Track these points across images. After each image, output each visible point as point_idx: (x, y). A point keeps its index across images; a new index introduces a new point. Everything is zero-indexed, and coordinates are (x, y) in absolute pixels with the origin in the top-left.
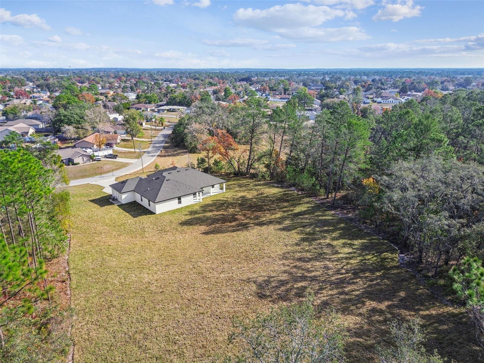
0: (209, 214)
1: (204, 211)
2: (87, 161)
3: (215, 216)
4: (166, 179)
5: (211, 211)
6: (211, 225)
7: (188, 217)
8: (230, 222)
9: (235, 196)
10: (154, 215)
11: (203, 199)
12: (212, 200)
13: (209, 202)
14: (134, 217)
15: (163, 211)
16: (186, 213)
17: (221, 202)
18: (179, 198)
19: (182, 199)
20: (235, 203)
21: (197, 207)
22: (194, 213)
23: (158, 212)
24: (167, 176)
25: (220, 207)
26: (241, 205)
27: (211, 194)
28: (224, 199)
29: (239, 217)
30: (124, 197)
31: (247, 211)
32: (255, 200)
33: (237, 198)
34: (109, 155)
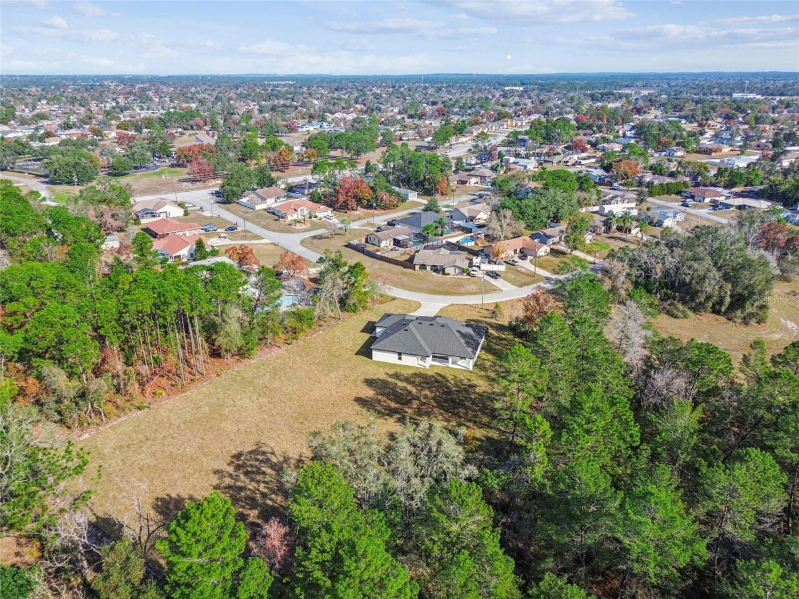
0: (404, 385)
2: (458, 273)
4: (406, 328)
6: (380, 395)
8: (397, 403)
9: (466, 381)
10: (369, 360)
11: (434, 366)
12: (439, 372)
13: (430, 373)
14: (357, 354)
15: (381, 360)
16: (391, 372)
17: (440, 379)
18: (400, 354)
19: (403, 357)
20: (448, 388)
21: (410, 372)
22: (397, 376)
23: (374, 358)
24: (411, 326)
25: (427, 383)
26: (449, 392)
27: (450, 365)
28: (450, 378)
29: (415, 404)
30: (378, 330)
31: (436, 402)
32: (473, 397)
33: (463, 384)
34: (492, 272)
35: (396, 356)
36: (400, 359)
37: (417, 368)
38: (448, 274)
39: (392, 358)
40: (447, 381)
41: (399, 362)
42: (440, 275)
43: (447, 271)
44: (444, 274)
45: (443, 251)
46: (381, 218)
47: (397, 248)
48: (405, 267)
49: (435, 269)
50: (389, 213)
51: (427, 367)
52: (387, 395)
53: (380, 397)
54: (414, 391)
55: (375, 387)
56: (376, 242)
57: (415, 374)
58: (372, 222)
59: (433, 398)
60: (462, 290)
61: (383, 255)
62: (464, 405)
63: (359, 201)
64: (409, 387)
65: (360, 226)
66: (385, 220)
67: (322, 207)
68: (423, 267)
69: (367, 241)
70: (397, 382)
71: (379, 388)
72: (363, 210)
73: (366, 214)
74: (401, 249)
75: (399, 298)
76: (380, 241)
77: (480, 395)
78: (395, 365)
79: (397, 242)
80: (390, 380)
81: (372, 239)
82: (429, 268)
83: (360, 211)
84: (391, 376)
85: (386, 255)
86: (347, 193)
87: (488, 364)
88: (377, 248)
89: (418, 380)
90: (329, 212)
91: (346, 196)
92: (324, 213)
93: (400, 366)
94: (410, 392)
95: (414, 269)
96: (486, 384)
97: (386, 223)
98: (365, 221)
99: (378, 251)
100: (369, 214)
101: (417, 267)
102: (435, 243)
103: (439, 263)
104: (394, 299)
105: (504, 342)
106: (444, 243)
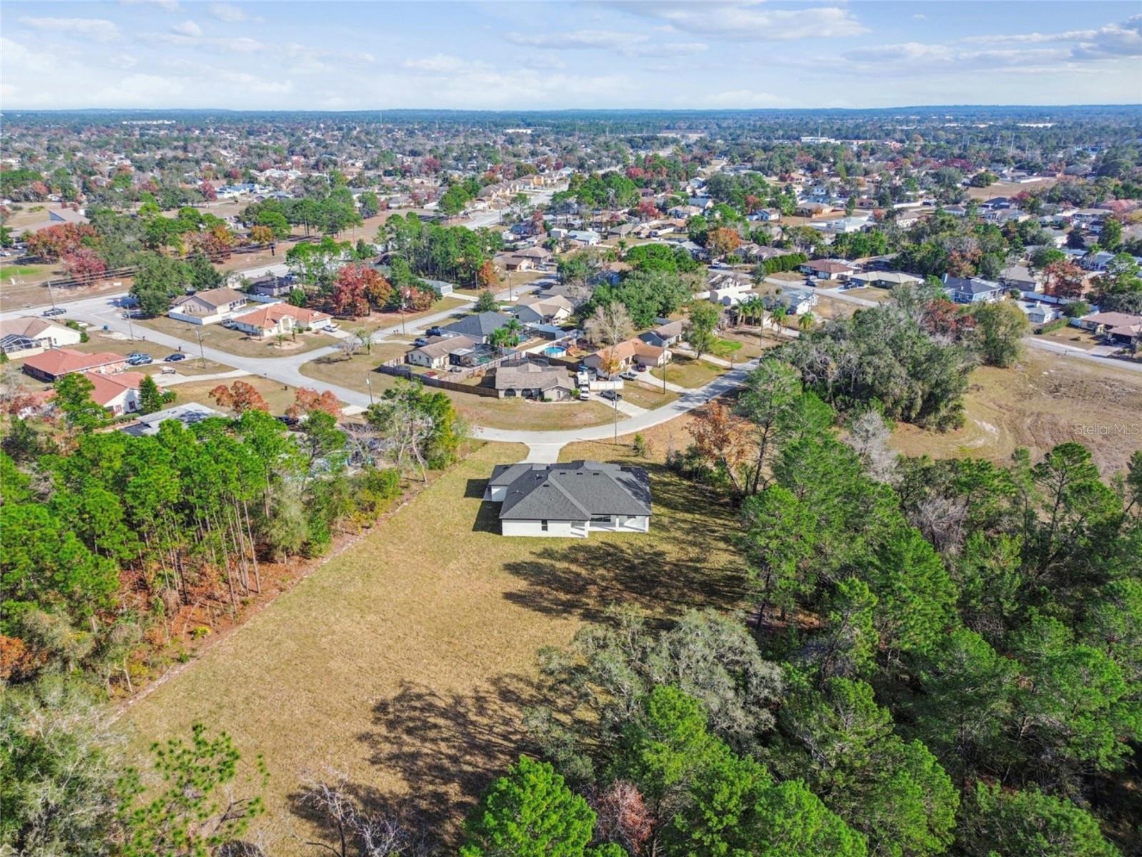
0: (564, 565)
1: (565, 557)
2: (564, 397)
3: (564, 572)
4: (546, 483)
5: (574, 561)
6: (538, 584)
7: (532, 558)
8: (568, 592)
9: (648, 548)
10: (498, 536)
11: (594, 532)
12: (606, 541)
13: (594, 543)
14: (475, 529)
15: (515, 535)
16: (538, 549)
17: (611, 550)
18: (544, 522)
19: (550, 525)
20: (628, 561)
21: (565, 546)
22: (548, 553)
23: (505, 534)
24: (551, 478)
25: (596, 558)
26: (632, 568)
27: (618, 529)
28: (624, 547)
29: (593, 590)
30: (494, 491)
31: (621, 583)
32: (667, 568)
33: (646, 554)
34: (609, 392)
35: (540, 525)
36: (545, 528)
37: (572, 539)
38: (550, 400)
39: (533, 530)
40: (622, 551)
41: (544, 534)
42: (538, 403)
43: (547, 396)
44: (543, 400)
45: (533, 367)
46: (414, 326)
47: (458, 367)
48: (482, 395)
49: (528, 394)
51: (587, 536)
52: (547, 583)
53: (538, 588)
54: (584, 572)
55: (525, 574)
56: (424, 362)
57: (574, 548)
58: (401, 331)
59: (616, 578)
60: (576, 421)
61: (443, 380)
62: (660, 582)
63: (373, 301)
64: (574, 568)
65: (384, 339)
66: (419, 328)
67: (317, 314)
68: (510, 392)
69: (407, 361)
70: (553, 562)
71: (532, 576)
72: (379, 315)
73: (386, 321)
74: (464, 370)
75: (492, 442)
76: (429, 359)
77: (675, 565)
78: (540, 539)
79: (455, 360)
80: (542, 561)
81: (415, 358)
82: (518, 394)
83: (375, 317)
84: (541, 555)
85: (446, 379)
86: (353, 290)
87: (666, 520)
88: (428, 370)
89: (581, 556)
90: (328, 321)
91: (352, 294)
92: (320, 323)
93: (546, 539)
94: (578, 575)
95: (499, 396)
96: (676, 549)
97: (424, 332)
98: (390, 331)
99: (434, 374)
100: (391, 320)
101: (502, 394)
102: (511, 357)
103: (533, 385)
104: (485, 443)
105: (671, 487)
106: (524, 355)
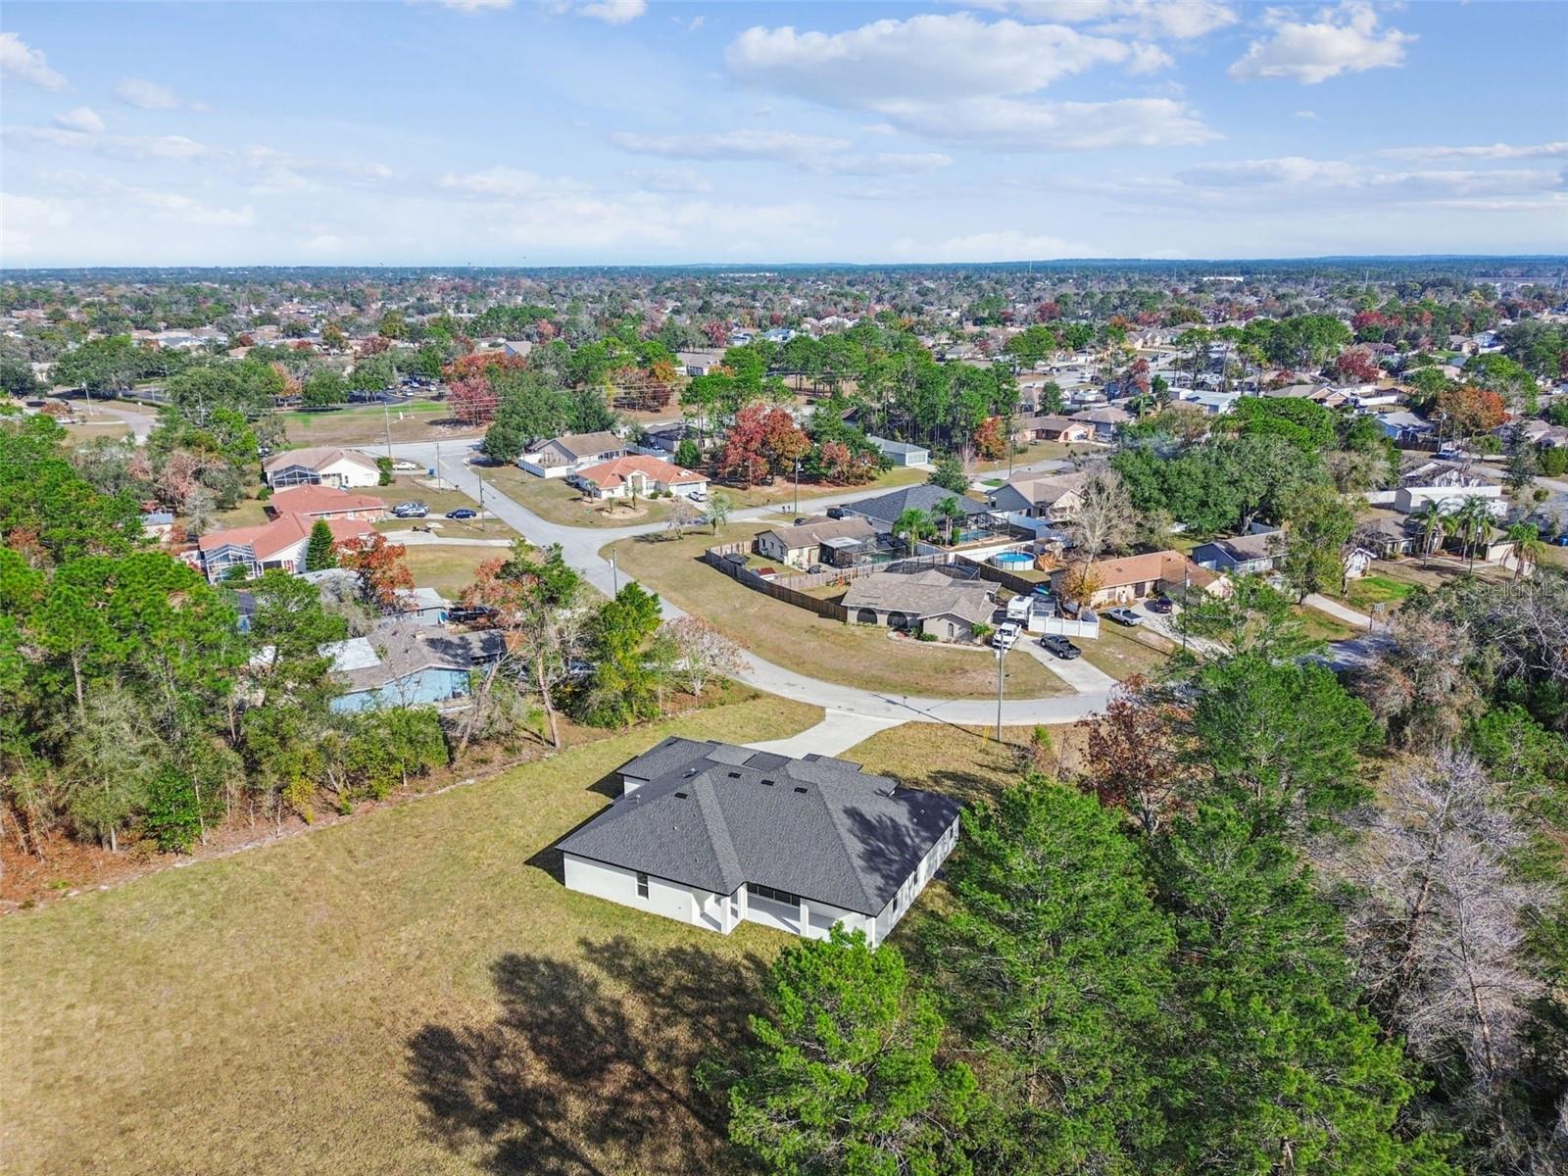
0: (617, 992)
1: (636, 972)
2: (962, 637)
3: (599, 1010)
4: (684, 789)
5: (647, 987)
6: (517, 1025)
7: (570, 957)
8: (554, 1067)
10: (549, 884)
11: (753, 926)
12: (760, 952)
13: (728, 954)
14: (533, 861)
15: (582, 891)
16: (602, 937)
18: (643, 877)
19: (653, 886)
21: (664, 944)
22: (612, 953)
23: (565, 884)
24: (701, 781)
25: (698, 993)
27: (802, 926)
30: (629, 787)
34: (1056, 638)
35: (633, 881)
36: (643, 891)
37: (691, 930)
38: (933, 638)
39: (621, 888)
41: (637, 904)
42: (911, 640)
43: (928, 629)
44: (920, 636)
45: (934, 578)
47: (824, 567)
48: (823, 614)
49: (899, 622)
50: (845, 493)
51: (727, 931)
52: (537, 1028)
53: (509, 1034)
55: (522, 991)
56: (776, 553)
57: (677, 954)
59: (690, 1063)
60: (960, 683)
61: (778, 583)
63: (775, 462)
64: (630, 1005)
68: (868, 615)
69: (753, 549)
70: (603, 978)
71: (526, 1000)
74: (830, 571)
75: (770, 695)
76: (786, 549)
78: (627, 912)
79: (828, 555)
80: (588, 969)
81: (768, 545)
82: (882, 619)
84: (595, 954)
85: (784, 582)
86: (748, 442)
88: (772, 565)
89: (673, 977)
90: (701, 486)
91: (745, 449)
92: (689, 486)
93: (640, 915)
94: (622, 1023)
95: (844, 620)
97: (824, 512)
98: (779, 508)
101: (852, 616)
102: (924, 559)
104: (756, 696)
106: (951, 559)
